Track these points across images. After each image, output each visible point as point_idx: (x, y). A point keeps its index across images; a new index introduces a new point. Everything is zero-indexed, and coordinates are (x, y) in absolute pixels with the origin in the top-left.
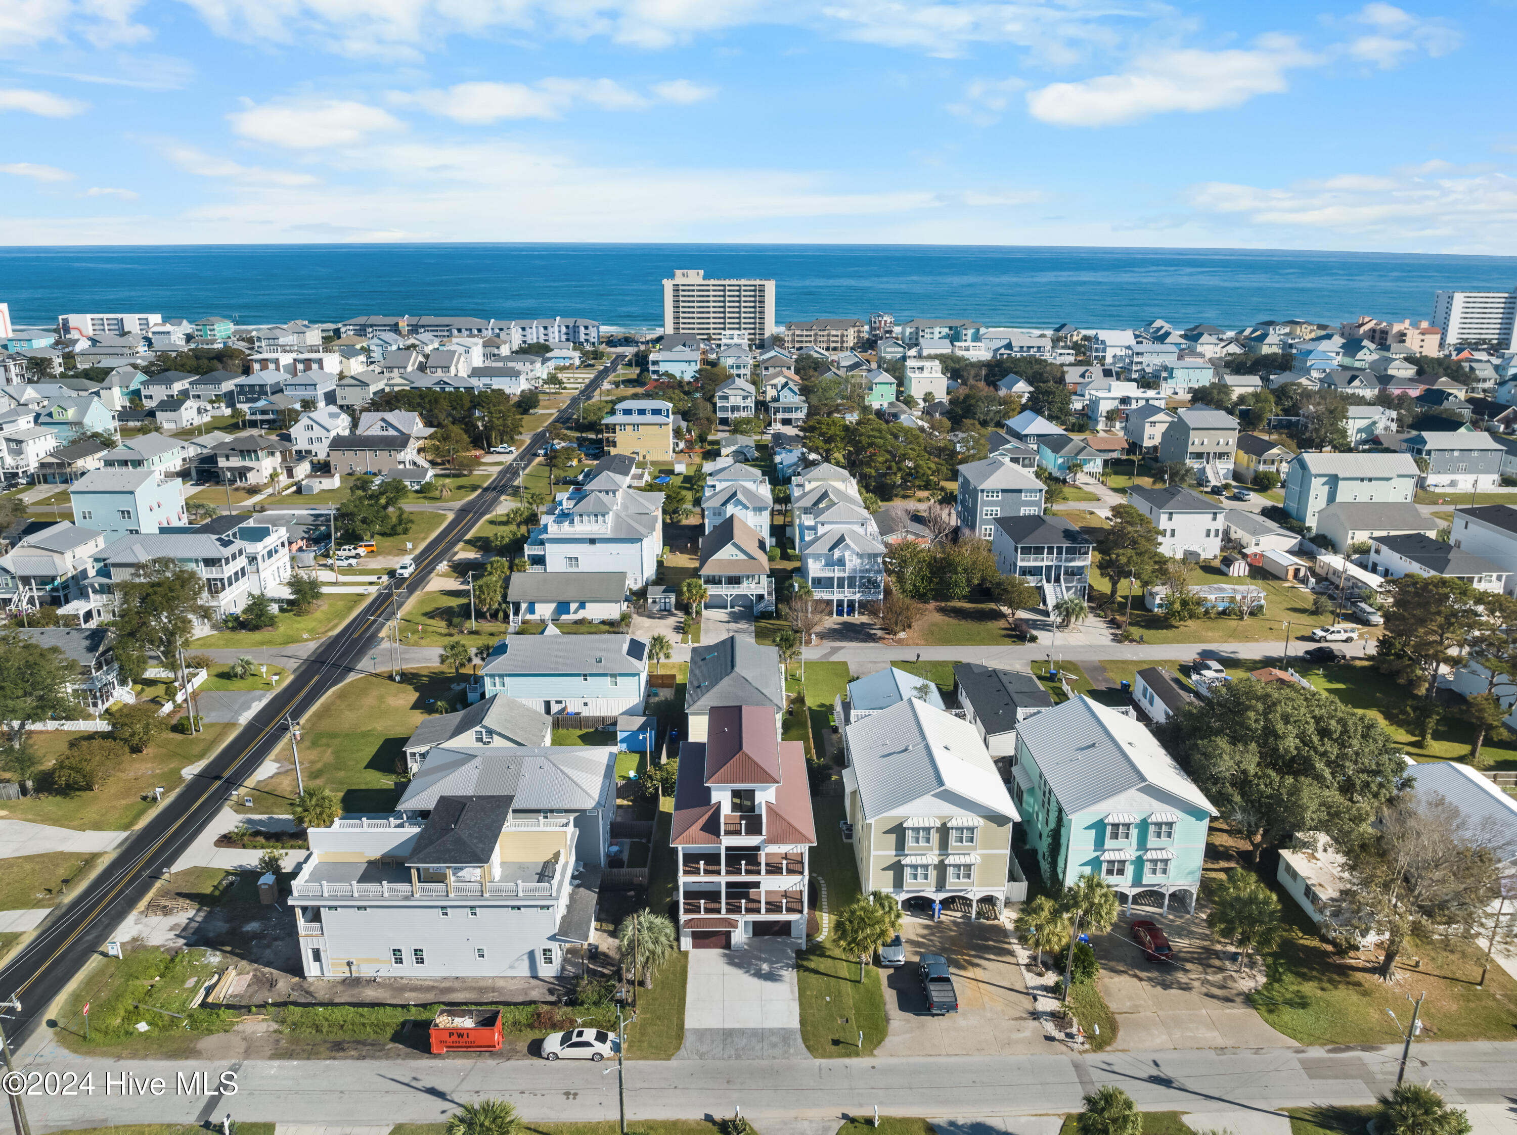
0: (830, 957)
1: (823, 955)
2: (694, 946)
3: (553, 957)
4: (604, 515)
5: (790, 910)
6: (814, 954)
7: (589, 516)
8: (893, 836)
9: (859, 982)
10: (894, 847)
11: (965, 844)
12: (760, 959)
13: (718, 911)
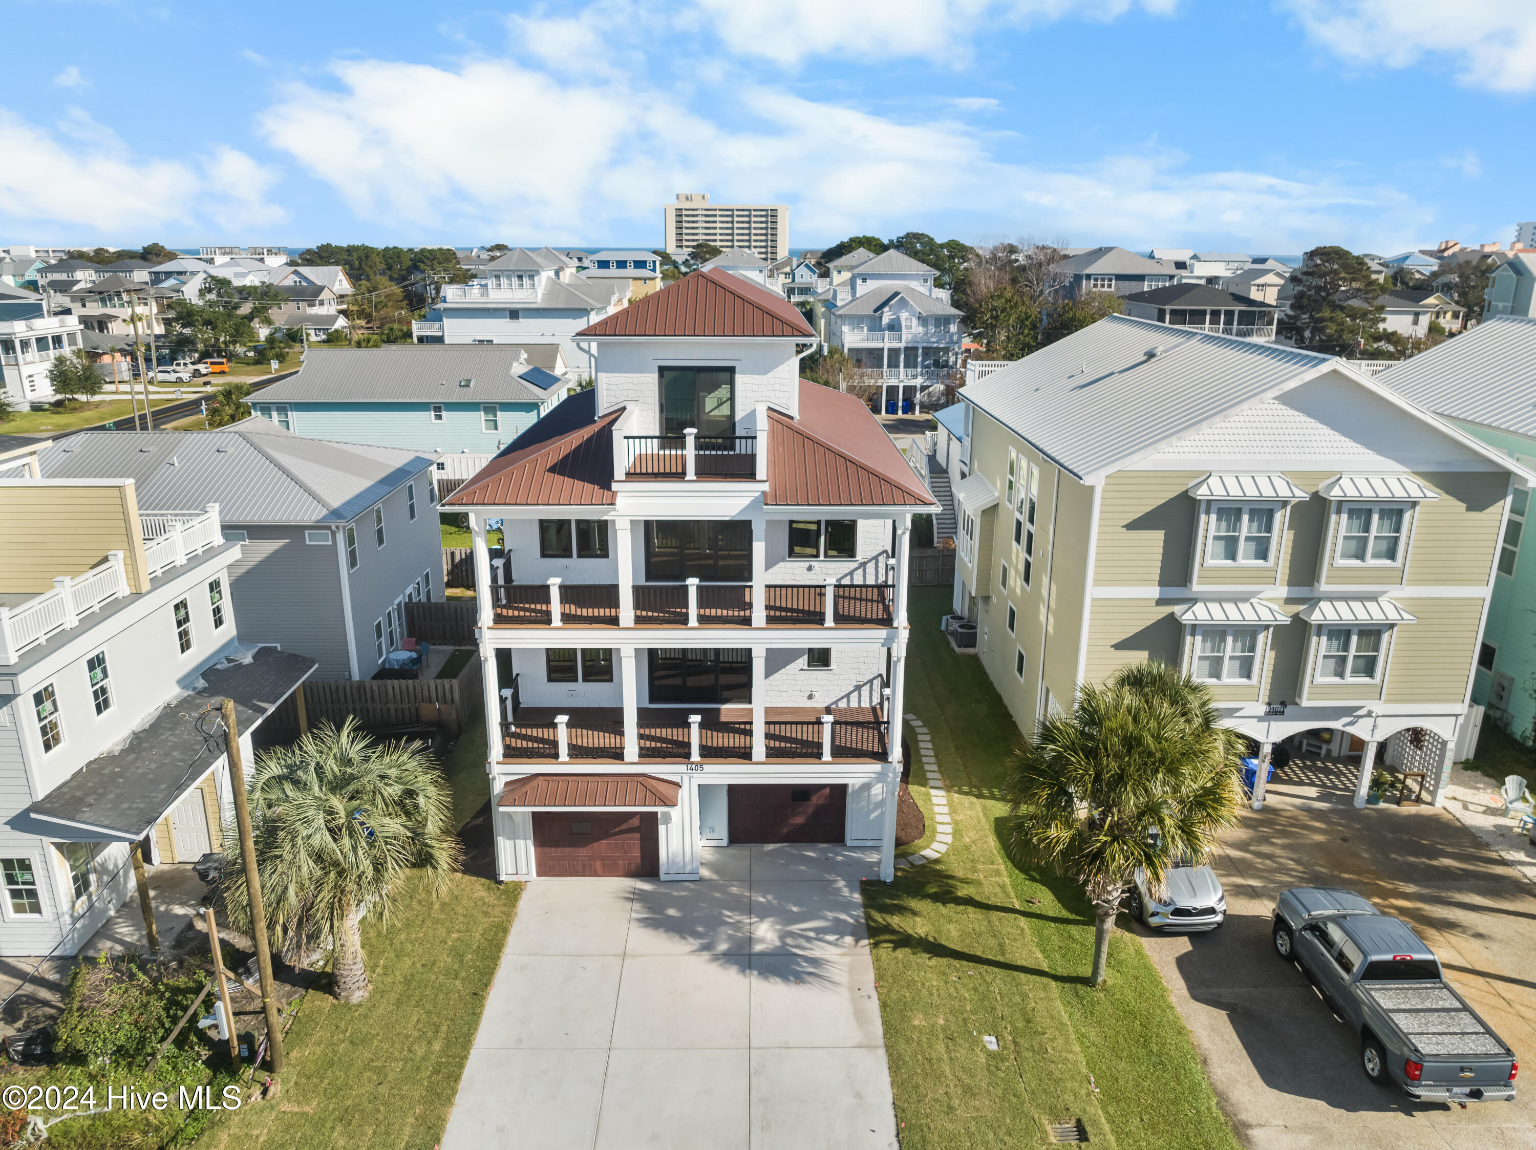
0: (969, 902)
1: (946, 896)
2: (544, 870)
3: (41, 888)
4: (531, 277)
5: (841, 752)
6: (918, 891)
7: (509, 277)
8: (1156, 538)
9: (1089, 982)
10: (1155, 572)
11: (1371, 562)
12: (750, 909)
13: (617, 755)
